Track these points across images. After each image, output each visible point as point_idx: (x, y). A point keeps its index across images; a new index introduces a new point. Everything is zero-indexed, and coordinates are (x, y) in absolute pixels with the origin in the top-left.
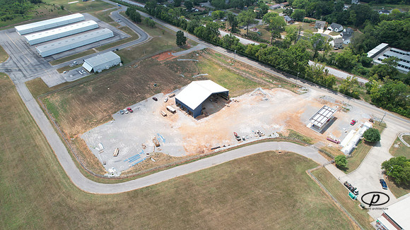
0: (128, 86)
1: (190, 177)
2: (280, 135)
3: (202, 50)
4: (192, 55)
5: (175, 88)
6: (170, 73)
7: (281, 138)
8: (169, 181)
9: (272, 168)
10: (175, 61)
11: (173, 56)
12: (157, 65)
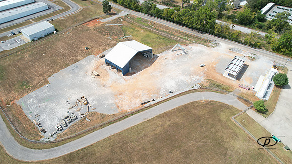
0: (62, 51)
1: (124, 135)
2: (202, 85)
3: (126, 16)
4: (118, 20)
5: (104, 50)
6: (100, 37)
7: (203, 88)
8: (105, 140)
9: (199, 118)
10: (103, 26)
11: (100, 22)
12: (87, 30)
